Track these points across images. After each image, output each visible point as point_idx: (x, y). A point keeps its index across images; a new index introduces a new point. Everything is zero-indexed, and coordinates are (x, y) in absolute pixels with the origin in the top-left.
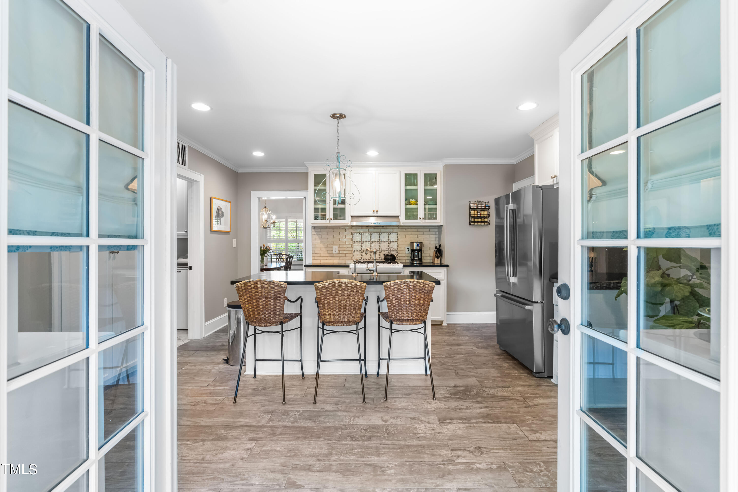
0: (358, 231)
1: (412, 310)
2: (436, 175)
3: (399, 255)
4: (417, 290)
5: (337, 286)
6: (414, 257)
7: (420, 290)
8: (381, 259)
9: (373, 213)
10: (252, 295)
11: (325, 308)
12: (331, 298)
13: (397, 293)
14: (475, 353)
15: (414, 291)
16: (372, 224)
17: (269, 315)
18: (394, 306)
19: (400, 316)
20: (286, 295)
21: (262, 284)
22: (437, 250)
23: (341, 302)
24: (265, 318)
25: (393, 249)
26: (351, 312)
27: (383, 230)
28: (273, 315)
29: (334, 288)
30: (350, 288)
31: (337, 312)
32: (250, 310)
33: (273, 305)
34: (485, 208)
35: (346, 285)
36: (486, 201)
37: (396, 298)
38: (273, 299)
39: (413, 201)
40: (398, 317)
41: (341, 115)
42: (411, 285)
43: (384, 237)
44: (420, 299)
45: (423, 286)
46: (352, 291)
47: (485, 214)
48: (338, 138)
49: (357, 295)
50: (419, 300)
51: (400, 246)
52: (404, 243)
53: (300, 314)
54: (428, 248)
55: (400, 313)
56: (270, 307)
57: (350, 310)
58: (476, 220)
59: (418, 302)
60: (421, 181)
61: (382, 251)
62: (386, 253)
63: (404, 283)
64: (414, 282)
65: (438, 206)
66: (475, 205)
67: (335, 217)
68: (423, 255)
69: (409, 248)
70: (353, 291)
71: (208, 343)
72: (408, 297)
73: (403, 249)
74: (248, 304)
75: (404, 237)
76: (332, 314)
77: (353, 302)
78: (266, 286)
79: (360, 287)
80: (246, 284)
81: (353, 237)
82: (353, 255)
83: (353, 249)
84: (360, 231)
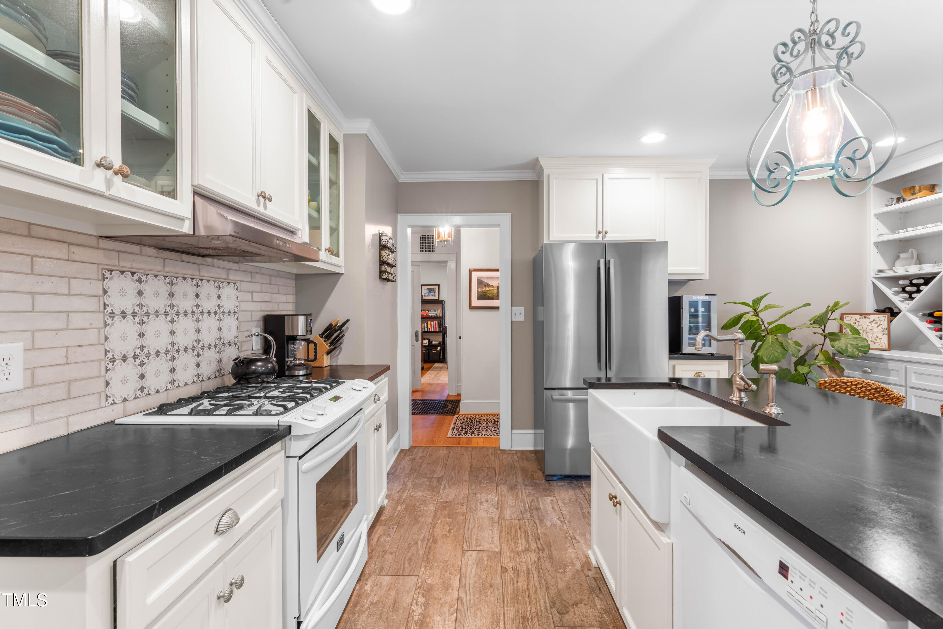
9: (259, 204)
27: (204, 272)
43: (208, 295)
51: (242, 327)
52: (249, 316)
60: (325, 147)
61: (203, 348)
65: (342, 226)
75: (250, 297)
81: (105, 292)
82: (107, 384)
83: (106, 351)
84: (135, 265)
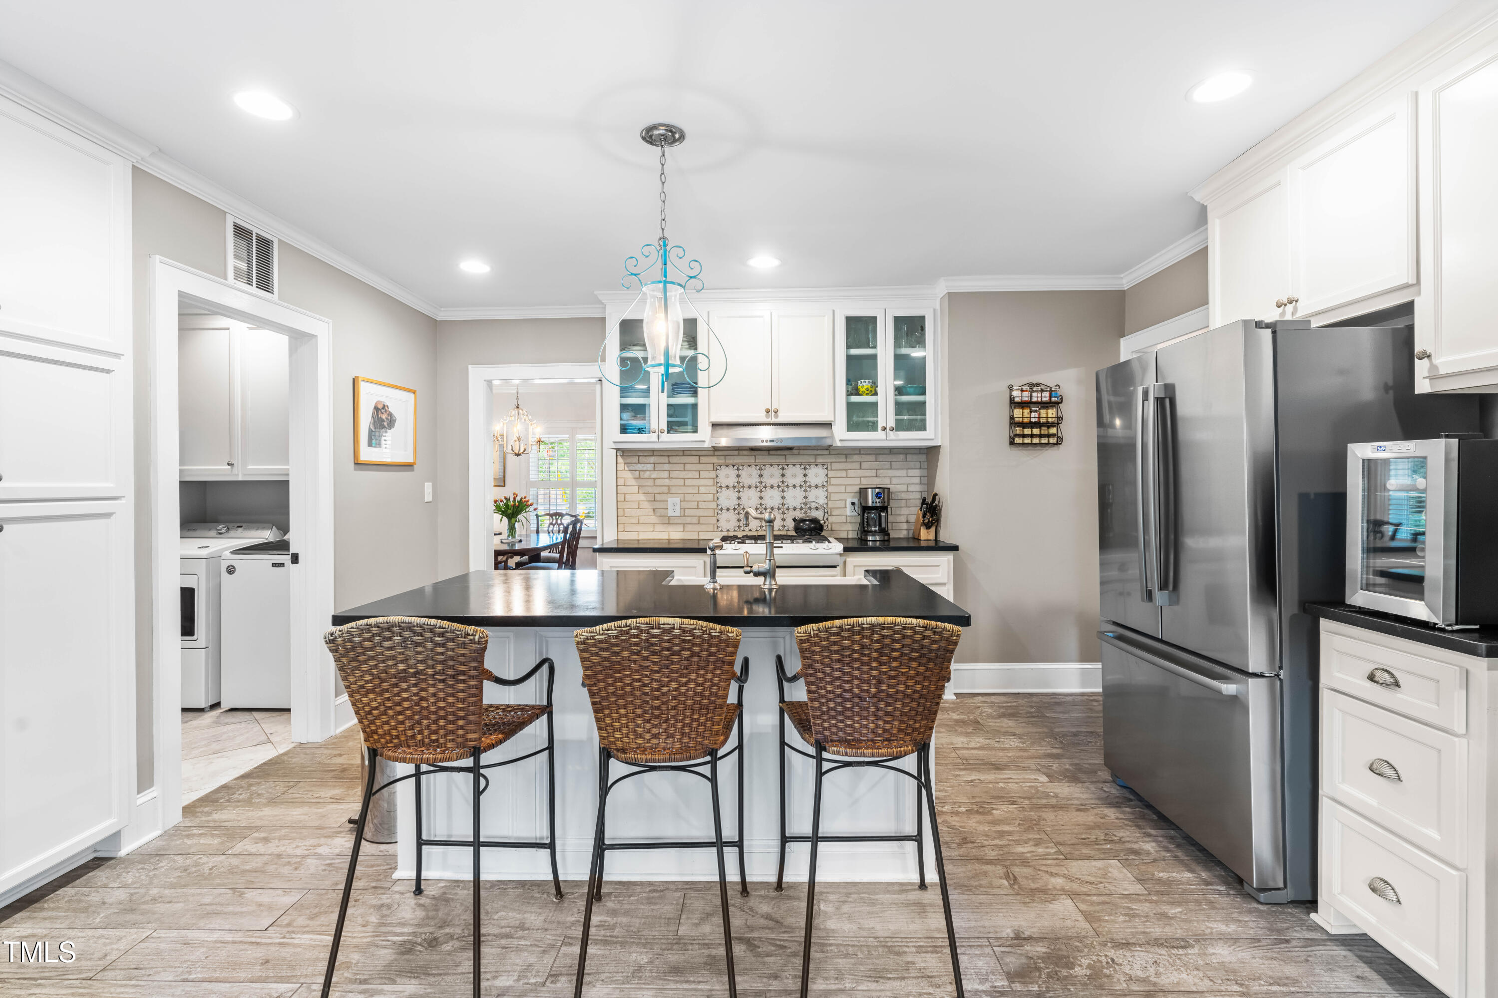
0: (730, 461)
1: (887, 714)
2: (922, 319)
3: (831, 519)
4: (906, 651)
5: (647, 641)
6: (868, 525)
7: (913, 650)
8: (786, 528)
9: (767, 417)
10: (376, 666)
11: (608, 707)
12: (628, 676)
13: (838, 661)
14: (1047, 796)
15: (895, 654)
16: (765, 444)
17: (434, 727)
18: (831, 700)
19: (849, 730)
20: (487, 666)
21: (407, 634)
22: (927, 508)
23: (658, 690)
24: (419, 737)
25: (817, 505)
26: (693, 720)
27: (791, 460)
28: (444, 727)
29: (636, 645)
30: (687, 645)
31: (648, 721)
32: (375, 712)
33: (444, 700)
34: (1051, 402)
35: (676, 637)
36: (1052, 385)
37: (837, 674)
38: (443, 681)
39: (864, 385)
40: (841, 734)
41: (671, 131)
42: (884, 637)
43: (794, 474)
44: (912, 678)
45: (924, 637)
46: (694, 654)
47: (1050, 415)
48: (663, 198)
49: (711, 667)
50: (910, 683)
51: (833, 497)
52: (842, 489)
53: (547, 709)
54: (904, 501)
55: (849, 722)
56: (434, 704)
57: (688, 712)
58: (1027, 431)
59: (907, 687)
60: (885, 334)
61: (788, 509)
62: (799, 515)
63: (863, 629)
64: (895, 624)
65: (929, 398)
66: (1025, 394)
67: (672, 427)
68: (890, 519)
69: (856, 501)
70: (698, 654)
71: (335, 756)
72: (874, 673)
73: (842, 504)
74: (366, 695)
75: (844, 474)
76: (631, 725)
77: (699, 689)
78: (419, 639)
79: (721, 641)
80: (355, 632)
81: (717, 476)
82: (718, 521)
83: (718, 505)
84: (735, 461)
